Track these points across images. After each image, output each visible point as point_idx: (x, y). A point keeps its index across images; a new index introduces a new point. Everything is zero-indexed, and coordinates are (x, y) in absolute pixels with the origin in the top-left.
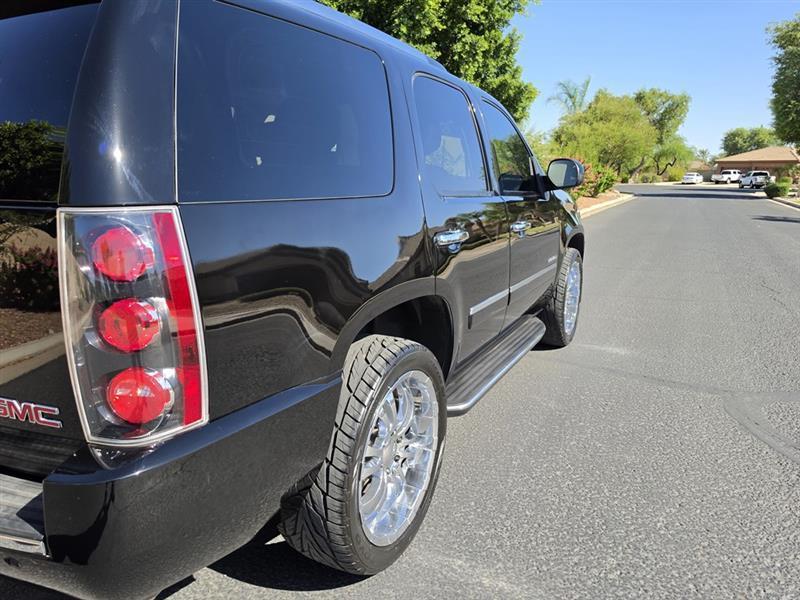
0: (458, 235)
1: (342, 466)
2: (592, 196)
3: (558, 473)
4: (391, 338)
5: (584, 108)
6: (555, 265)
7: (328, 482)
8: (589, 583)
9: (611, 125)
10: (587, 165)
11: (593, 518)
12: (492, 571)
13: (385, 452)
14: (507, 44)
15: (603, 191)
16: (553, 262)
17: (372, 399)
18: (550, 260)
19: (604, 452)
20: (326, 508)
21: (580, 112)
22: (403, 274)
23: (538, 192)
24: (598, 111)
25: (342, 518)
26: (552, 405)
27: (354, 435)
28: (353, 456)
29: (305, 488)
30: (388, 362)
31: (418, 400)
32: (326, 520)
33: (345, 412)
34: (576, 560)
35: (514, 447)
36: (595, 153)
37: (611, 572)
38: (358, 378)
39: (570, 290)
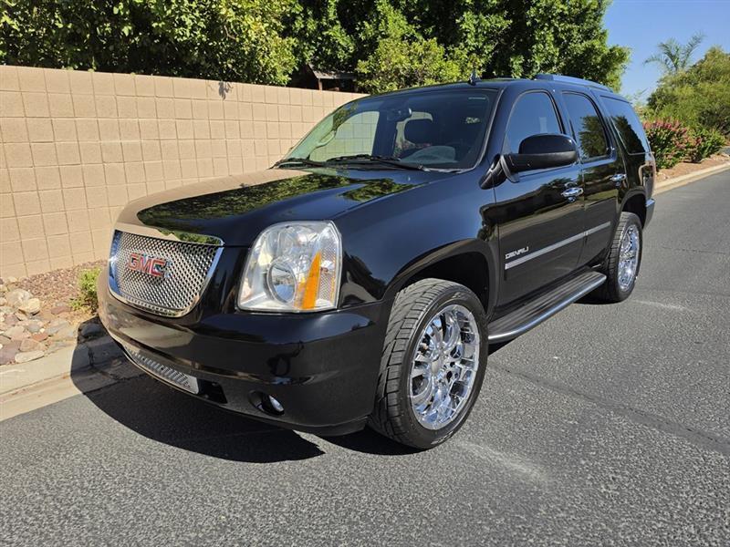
2: (693, 162)
5: (687, 68)
9: (720, 84)
10: (683, 129)
14: (593, 7)
15: (708, 156)
24: (704, 70)
36: (696, 115)
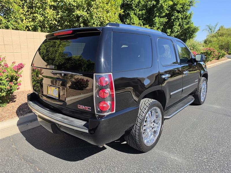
0: (167, 75)
1: (139, 126)
2: (217, 59)
3: (194, 136)
4: (150, 99)
5: (215, 33)
6: (198, 82)
7: (136, 129)
8: (198, 161)
9: (224, 37)
10: (214, 50)
11: (202, 147)
12: (174, 155)
13: (148, 125)
14: (189, 16)
15: (221, 58)
16: (197, 81)
17: (146, 112)
18: (196, 81)
19: (208, 132)
20: (135, 134)
21: (213, 34)
22: (153, 84)
23: (192, 63)
24: (219, 33)
25: (139, 137)
26: (195, 120)
27: (142, 119)
28: (141, 124)
29: (131, 129)
30: (149, 104)
31: (157, 114)
32: (135, 137)
33: (140, 114)
34: (195, 155)
35: (183, 130)
36: (218, 46)
37: (204, 159)
38: (143, 107)
39: (203, 89)
